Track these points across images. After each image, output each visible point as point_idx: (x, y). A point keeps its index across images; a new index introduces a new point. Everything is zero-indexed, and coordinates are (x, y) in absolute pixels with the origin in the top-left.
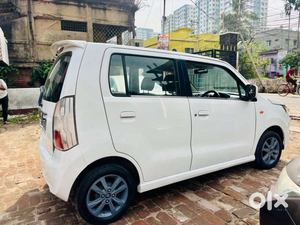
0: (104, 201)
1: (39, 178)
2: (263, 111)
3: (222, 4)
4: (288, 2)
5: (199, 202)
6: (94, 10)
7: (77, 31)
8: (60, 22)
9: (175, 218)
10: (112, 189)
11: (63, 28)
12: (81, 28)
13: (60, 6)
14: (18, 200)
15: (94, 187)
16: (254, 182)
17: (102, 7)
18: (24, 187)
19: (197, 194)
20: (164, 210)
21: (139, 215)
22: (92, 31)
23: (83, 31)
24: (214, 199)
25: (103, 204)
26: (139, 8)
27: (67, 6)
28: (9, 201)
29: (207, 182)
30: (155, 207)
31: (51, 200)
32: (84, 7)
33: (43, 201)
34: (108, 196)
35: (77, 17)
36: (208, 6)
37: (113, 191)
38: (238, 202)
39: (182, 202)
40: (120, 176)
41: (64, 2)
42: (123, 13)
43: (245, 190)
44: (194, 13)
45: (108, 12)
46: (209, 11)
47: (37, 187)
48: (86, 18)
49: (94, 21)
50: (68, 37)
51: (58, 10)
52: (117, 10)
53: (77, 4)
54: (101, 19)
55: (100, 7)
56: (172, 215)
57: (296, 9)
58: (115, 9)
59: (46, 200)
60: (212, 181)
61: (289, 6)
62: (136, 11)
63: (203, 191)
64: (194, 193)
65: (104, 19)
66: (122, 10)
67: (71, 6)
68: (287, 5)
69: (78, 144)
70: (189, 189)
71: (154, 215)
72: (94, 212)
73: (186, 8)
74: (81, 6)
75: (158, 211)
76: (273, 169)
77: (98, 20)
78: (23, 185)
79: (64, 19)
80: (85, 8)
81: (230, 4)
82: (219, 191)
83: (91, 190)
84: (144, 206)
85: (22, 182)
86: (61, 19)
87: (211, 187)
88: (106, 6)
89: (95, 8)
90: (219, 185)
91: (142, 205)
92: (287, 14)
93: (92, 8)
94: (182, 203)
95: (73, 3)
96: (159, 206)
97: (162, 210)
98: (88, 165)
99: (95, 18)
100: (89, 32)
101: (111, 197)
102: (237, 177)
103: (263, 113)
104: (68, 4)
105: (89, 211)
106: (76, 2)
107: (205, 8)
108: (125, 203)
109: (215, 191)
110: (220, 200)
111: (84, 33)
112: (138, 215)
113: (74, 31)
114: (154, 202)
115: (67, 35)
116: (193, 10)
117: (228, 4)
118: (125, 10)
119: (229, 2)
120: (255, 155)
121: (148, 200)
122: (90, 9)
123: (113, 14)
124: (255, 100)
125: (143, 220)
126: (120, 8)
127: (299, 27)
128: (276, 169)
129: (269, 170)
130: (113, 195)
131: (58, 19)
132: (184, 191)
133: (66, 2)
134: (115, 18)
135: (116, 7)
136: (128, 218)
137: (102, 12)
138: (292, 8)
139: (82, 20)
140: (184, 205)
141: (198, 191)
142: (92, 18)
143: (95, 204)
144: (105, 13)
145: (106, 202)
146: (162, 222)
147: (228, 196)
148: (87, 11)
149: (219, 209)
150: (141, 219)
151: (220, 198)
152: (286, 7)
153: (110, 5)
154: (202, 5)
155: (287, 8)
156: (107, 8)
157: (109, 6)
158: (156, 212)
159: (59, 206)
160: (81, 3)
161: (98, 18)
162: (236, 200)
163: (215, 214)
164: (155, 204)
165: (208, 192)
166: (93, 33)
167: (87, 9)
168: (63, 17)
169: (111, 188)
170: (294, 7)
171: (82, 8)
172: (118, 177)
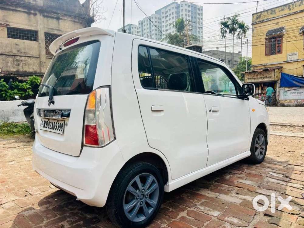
0: (139, 203)
1: (26, 196)
2: (254, 109)
3: (163, 26)
4: (223, 27)
5: (219, 197)
6: (46, 18)
7: (26, 39)
8: (6, 30)
9: (207, 214)
10: (146, 188)
11: (10, 36)
12: (31, 37)
13: (6, 11)
14: (14, 222)
15: (130, 188)
16: (256, 175)
17: (55, 16)
18: (13, 208)
19: (211, 190)
20: (191, 208)
21: (169, 216)
22: (44, 40)
23: (34, 40)
24: (230, 193)
25: (138, 206)
26: (95, 20)
27: (14, 12)
28: (2, 224)
29: (215, 180)
30: (180, 207)
31: (57, 216)
32: (35, 14)
33: (47, 218)
34: (142, 197)
35: (26, 25)
36: (151, 27)
37: (146, 191)
38: (254, 192)
39: (203, 199)
40: (152, 174)
41: (11, 8)
42: (78, 24)
43: (253, 182)
44: (138, 33)
45: (62, 21)
46: (152, 32)
47: (29, 205)
48: (38, 26)
49: (46, 30)
50: (15, 46)
51: (4, 16)
52: (71, 21)
53: (26, 11)
54: (54, 28)
55: (53, 15)
56: (202, 212)
57: (230, 32)
58: (69, 19)
59: (51, 217)
60: (218, 178)
61: (224, 30)
62: (92, 23)
63: (215, 188)
64: (208, 190)
65: (57, 29)
66: (77, 21)
67: (20, 13)
68: (222, 29)
69: (115, 139)
70: (201, 187)
71: (183, 214)
72: (130, 216)
73: (130, 27)
74: (31, 13)
75: (185, 210)
76: (263, 163)
77: (50, 30)
78: (9, 206)
79: (11, 26)
80: (36, 16)
81: (174, 25)
82: (230, 185)
83: (128, 191)
84: (168, 207)
85: (6, 203)
86: (8, 26)
87: (220, 183)
88: (59, 15)
89: (48, 17)
90: (227, 180)
91: (165, 207)
92: (223, 37)
93: (44, 16)
94: (203, 201)
95: (22, 10)
96: (183, 205)
97: (189, 209)
98: (126, 162)
99: (47, 27)
100: (40, 41)
101: (144, 198)
102: (239, 172)
103: (255, 111)
104: (16, 11)
105: (125, 216)
106: (25, 9)
107: (148, 28)
108: (157, 203)
109: (227, 186)
110: (237, 193)
111: (34, 42)
112: (167, 217)
113: (23, 39)
114: (176, 203)
115: (15, 43)
116: (137, 29)
117: (172, 25)
118: (81, 21)
119: (172, 24)
120: (250, 150)
121: (168, 202)
122: (42, 17)
123: (67, 24)
124: (248, 99)
125: (176, 219)
126: (75, 19)
127: (233, 47)
128: (266, 163)
129: (261, 164)
130: (147, 196)
131: (4, 26)
132: (198, 190)
133: (14, 8)
134: (69, 29)
135: (70, 17)
136: (159, 221)
137: (55, 21)
138: (226, 31)
139: (32, 28)
140: (206, 202)
141: (210, 188)
142: (44, 27)
143: (131, 207)
144: (59, 22)
145: (141, 204)
146: (196, 219)
147: (241, 189)
148: (39, 20)
149: (241, 201)
150: (173, 220)
151: (235, 191)
152: (221, 31)
153: (65, 14)
154: (145, 25)
155: (223, 32)
156: (61, 17)
157: (63, 16)
158: (184, 211)
159: (71, 220)
160: (31, 10)
161: (50, 27)
162: (251, 191)
163: (240, 205)
164: (177, 204)
165: (221, 188)
166: (45, 43)
167: (38, 17)
168: (10, 24)
169: (144, 188)
170: (228, 31)
171: (32, 16)
172: (150, 175)
